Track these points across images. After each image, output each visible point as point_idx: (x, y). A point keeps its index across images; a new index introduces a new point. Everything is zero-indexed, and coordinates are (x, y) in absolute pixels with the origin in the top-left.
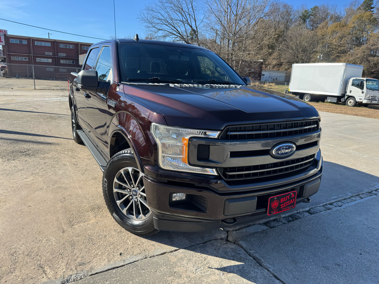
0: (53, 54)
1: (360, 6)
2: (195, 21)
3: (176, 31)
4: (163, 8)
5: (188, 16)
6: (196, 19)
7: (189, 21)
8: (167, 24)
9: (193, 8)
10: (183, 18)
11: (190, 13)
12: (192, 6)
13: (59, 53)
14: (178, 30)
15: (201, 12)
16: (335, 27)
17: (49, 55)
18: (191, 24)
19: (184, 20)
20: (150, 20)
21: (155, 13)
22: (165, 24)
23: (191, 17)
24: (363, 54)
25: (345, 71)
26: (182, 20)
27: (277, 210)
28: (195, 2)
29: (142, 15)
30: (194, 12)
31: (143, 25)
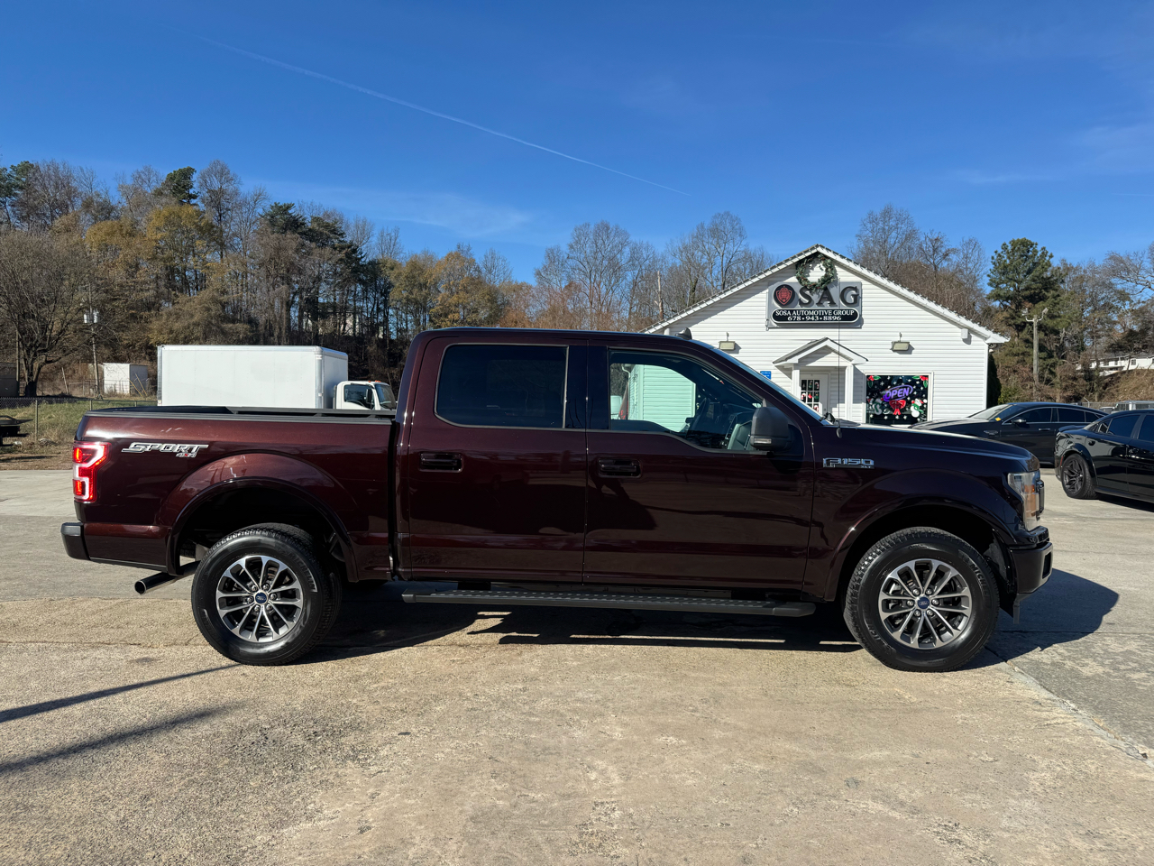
1: (159, 186)
16: (108, 234)
24: (206, 314)
25: (322, 364)
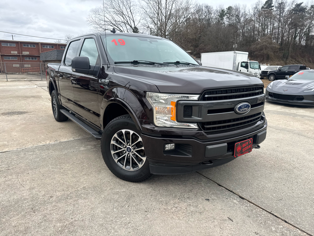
0: (18, 53)
1: (263, 5)
2: (134, 22)
3: (119, 30)
4: (107, 12)
5: (128, 18)
6: (135, 20)
7: (129, 22)
8: (112, 25)
9: (131, 12)
10: (124, 20)
11: (129, 16)
12: (130, 11)
13: (23, 51)
14: (120, 30)
15: (138, 14)
17: (15, 54)
18: (130, 25)
19: (125, 21)
20: (97, 22)
21: (101, 17)
22: (110, 25)
23: (130, 19)
25: (236, 56)
26: (123, 21)
27: (240, 153)
28: (133, 7)
29: (91, 18)
30: (132, 15)
31: (92, 26)
